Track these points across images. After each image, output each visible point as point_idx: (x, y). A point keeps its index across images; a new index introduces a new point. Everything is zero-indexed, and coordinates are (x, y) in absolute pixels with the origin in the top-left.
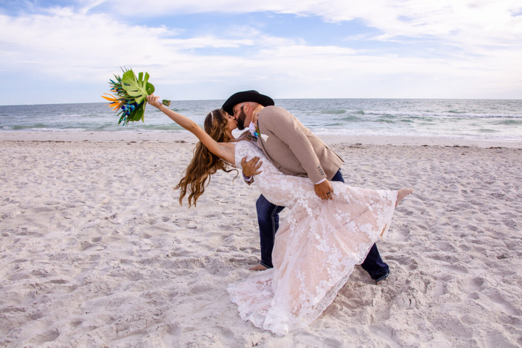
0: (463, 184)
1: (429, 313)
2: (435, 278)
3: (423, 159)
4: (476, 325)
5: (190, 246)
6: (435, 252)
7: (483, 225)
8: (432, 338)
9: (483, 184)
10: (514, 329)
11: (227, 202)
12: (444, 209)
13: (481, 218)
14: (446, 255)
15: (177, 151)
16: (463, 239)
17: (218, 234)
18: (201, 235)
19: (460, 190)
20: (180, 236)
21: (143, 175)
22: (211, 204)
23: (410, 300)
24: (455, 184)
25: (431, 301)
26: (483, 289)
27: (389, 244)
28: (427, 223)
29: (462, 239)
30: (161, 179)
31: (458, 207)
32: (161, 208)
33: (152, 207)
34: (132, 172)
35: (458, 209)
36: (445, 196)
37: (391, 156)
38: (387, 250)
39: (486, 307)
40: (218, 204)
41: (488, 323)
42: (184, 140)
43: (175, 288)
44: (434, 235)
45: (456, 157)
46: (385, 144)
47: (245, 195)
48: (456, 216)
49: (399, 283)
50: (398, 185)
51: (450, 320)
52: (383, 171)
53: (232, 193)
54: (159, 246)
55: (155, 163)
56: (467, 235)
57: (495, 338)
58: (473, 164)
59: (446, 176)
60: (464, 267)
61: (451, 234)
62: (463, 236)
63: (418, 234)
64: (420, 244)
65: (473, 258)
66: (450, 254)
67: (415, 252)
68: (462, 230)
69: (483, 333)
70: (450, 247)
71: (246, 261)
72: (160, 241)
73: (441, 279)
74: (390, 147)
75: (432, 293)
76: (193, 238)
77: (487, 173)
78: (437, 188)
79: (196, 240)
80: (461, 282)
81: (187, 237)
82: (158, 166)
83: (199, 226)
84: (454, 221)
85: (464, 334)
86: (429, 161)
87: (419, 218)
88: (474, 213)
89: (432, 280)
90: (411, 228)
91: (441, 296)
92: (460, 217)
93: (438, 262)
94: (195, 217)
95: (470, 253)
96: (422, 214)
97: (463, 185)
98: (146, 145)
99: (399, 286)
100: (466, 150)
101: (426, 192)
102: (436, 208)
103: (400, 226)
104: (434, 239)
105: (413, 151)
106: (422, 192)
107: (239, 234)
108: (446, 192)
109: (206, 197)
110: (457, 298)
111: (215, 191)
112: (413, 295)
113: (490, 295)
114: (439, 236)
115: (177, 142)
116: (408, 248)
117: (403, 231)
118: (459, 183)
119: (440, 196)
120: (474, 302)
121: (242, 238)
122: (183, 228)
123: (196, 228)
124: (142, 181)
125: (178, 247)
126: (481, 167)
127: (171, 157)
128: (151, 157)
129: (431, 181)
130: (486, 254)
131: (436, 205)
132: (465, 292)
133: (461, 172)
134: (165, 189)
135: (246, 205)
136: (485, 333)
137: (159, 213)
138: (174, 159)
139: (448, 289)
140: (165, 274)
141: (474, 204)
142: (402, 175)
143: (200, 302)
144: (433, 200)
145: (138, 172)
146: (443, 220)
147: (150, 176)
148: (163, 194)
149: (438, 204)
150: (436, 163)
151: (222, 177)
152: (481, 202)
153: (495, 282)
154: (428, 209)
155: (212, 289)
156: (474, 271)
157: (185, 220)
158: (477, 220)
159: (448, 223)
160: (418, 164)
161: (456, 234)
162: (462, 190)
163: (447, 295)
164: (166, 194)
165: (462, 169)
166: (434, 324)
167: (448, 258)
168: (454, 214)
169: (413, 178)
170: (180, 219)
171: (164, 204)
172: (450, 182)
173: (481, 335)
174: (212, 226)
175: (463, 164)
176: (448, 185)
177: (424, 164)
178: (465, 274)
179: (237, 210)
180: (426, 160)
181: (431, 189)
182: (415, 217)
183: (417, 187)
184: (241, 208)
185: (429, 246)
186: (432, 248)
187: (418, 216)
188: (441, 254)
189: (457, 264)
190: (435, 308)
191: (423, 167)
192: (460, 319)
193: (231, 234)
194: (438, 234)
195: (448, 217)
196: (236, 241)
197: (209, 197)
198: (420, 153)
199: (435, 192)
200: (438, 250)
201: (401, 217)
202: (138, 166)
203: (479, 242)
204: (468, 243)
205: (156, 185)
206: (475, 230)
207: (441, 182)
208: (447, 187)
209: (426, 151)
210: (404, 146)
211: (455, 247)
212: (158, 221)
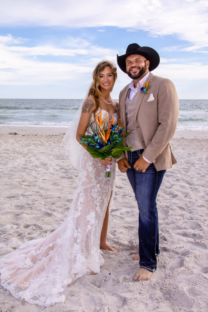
1: (162, 284)
3: (205, 150)
4: (199, 297)
6: (185, 230)
8: (158, 307)
11: (29, 186)
12: (205, 193)
14: (193, 233)
15: (5, 142)
17: (12, 212)
22: (15, 187)
28: (186, 205)
37: (179, 147)
40: (21, 187)
42: (17, 133)
44: (189, 215)
47: (46, 180)
51: (177, 291)
53: (36, 178)
60: (204, 244)
61: (202, 215)
63: (175, 214)
64: (174, 223)
66: (197, 232)
67: (168, 230)
70: (198, 226)
73: (181, 254)
74: (182, 140)
78: (205, 175)
80: (198, 257)
85: (187, 304)
90: (171, 209)
91: (176, 269)
93: (185, 238)
96: (186, 196)
101: (195, 179)
103: (163, 206)
104: (188, 219)
105: (199, 144)
106: (192, 178)
107: (29, 213)
109: (13, 181)
110: (190, 271)
111: (23, 176)
114: (192, 216)
115: (11, 134)
116: (163, 226)
117: (164, 211)
120: (202, 276)
121: (30, 216)
129: (202, 169)
131: (199, 189)
132: (200, 266)
135: (44, 188)
136: (205, 305)
139: (184, 263)
142: (180, 164)
144: (198, 185)
146: (201, 202)
151: (32, 164)
154: (192, 194)
159: (203, 205)
160: (197, 154)
163: (183, 268)
166: (164, 294)
167: (194, 235)
169: (188, 167)
173: (200, 306)
174: (9, 205)
177: (202, 154)
178: (203, 250)
179: (35, 192)
180: (205, 152)
181: (200, 176)
182: (179, 199)
183: (189, 174)
184: (39, 191)
185: (181, 225)
186: (183, 226)
187: (181, 199)
188: (189, 231)
189: (199, 241)
190: (169, 279)
191: (199, 157)
192: (185, 291)
193: (22, 213)
194: (193, 215)
195: (206, 200)
196: (24, 219)
197: (15, 181)
198: (204, 145)
199: (203, 179)
200: (187, 229)
201: (167, 199)
210: (193, 139)
211: (202, 226)
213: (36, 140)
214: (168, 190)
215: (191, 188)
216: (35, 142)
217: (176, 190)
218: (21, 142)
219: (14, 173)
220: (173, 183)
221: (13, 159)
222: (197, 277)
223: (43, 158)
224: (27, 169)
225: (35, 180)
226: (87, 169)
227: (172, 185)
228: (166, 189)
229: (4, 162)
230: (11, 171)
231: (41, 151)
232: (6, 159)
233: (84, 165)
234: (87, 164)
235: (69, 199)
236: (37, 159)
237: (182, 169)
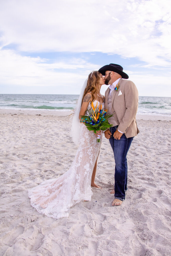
1: (128, 208)
2: (138, 190)
4: (150, 216)
8: (125, 222)
10: (170, 219)
11: (47, 147)
12: (156, 153)
14: (148, 177)
15: (34, 120)
16: (160, 169)
17: (37, 162)
18: (29, 163)
19: (167, 143)
20: (17, 163)
21: (11, 131)
22: (39, 147)
24: (165, 141)
26: (161, 196)
28: (144, 160)
29: (159, 170)
30: (20, 133)
31: (163, 152)
32: (13, 148)
33: (10, 147)
34: (7, 130)
35: (163, 154)
36: (158, 147)
37: (140, 125)
39: (159, 206)
40: (43, 147)
41: (157, 215)
42: (41, 114)
43: (5, 190)
46: (139, 119)
47: (58, 143)
48: (160, 157)
50: (136, 140)
51: (137, 212)
53: (52, 142)
54: (6, 168)
55: (20, 125)
56: (162, 167)
57: (158, 223)
59: (162, 136)
60: (154, 184)
61: (154, 167)
62: (160, 168)
63: (137, 166)
64: (136, 171)
65: (161, 180)
66: (150, 177)
67: (133, 175)
68: (160, 165)
69: (152, 220)
70: (151, 174)
72: (7, 165)
73: (140, 190)
74: (142, 121)
76: (23, 164)
78: (155, 142)
79: (25, 165)
80: (151, 192)
81: (21, 164)
84: (159, 160)
85: (143, 220)
86: (158, 128)
87: (141, 158)
88: (170, 156)
90: (135, 163)
91: (137, 199)
93: (143, 181)
95: (160, 177)
96: (144, 155)
97: (170, 141)
98: (20, 116)
101: (149, 144)
103: (130, 161)
104: (145, 169)
105: (152, 123)
106: (148, 144)
107: (47, 163)
108: (159, 145)
109: (38, 144)
110: (145, 201)
111: (44, 141)
113: (163, 199)
114: (147, 168)
115: (37, 115)
119: (156, 147)
120: (153, 204)
121: (48, 165)
122: (21, 159)
123: (27, 159)
124: (10, 134)
128: (20, 122)
129: (154, 139)
130: (169, 178)
131: (152, 151)
132: (151, 197)
134: (20, 139)
135: (56, 148)
136: (154, 220)
137: (12, 151)
138: (30, 123)
139: (142, 196)
142: (140, 135)
143: (14, 197)
144: (151, 148)
145: (10, 130)
146: (153, 159)
147: (15, 132)
148: (17, 141)
150: (161, 129)
151: (50, 134)
153: (168, 192)
154: (148, 154)
155: (23, 191)
156: (160, 186)
157: (23, 155)
159: (154, 161)
160: (151, 130)
161: (157, 166)
163: (141, 199)
164: (19, 142)
166: (130, 214)
167: (149, 179)
168: (160, 156)
169: (146, 137)
170: (21, 154)
171: (16, 147)
172: (163, 140)
173: (151, 221)
174: (35, 158)
176: (162, 141)
177: (154, 130)
178: (154, 188)
179: (51, 151)
180: (156, 128)
181: (153, 143)
182: (139, 157)
183: (146, 141)
184: (53, 150)
185: (141, 173)
186: (142, 173)
187: (141, 157)
188: (145, 177)
189: (152, 183)
190: (132, 205)
191: (152, 132)
192: (142, 212)
193: (43, 163)
194: (148, 166)
195: (156, 157)
196: (44, 166)
197: (39, 144)
198: (155, 124)
199: (154, 145)
200: (144, 175)
201: (132, 157)
202: (11, 127)
203: (168, 172)
204: (161, 172)
205: (15, 137)
206: (168, 165)
207: (158, 139)
208: (161, 142)
209: (159, 123)
210: (148, 121)
211: (154, 173)
212: (10, 155)
213: (52, 119)
214: (133, 151)
215: (147, 150)
216: (52, 120)
217: (138, 152)
218: (43, 120)
219: (39, 139)
220: (136, 147)
221: (38, 130)
222: (149, 204)
223: (56, 130)
224: (46, 136)
225: (51, 143)
226: (85, 137)
227: (136, 148)
228: (131, 150)
229: (33, 132)
230: (36, 137)
231: (55, 126)
232: (34, 130)
233: (83, 135)
234: (85, 134)
235: (71, 156)
236: (53, 131)
237: (141, 139)
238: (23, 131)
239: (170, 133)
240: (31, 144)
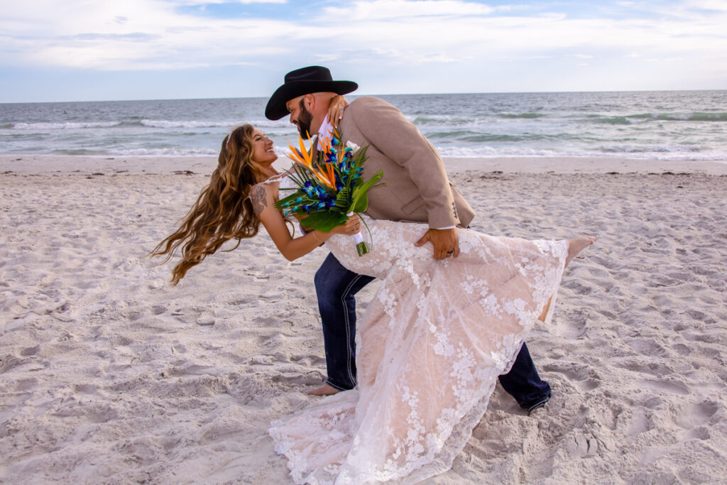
0: (679, 238)
1: (621, 464)
2: (632, 403)
3: (610, 196)
5: (202, 357)
6: (630, 358)
7: (715, 310)
9: (714, 238)
11: (268, 278)
12: (645, 283)
13: (712, 297)
14: (650, 362)
15: (178, 189)
16: (680, 334)
17: (253, 333)
18: (223, 337)
19: (674, 248)
20: (184, 339)
21: (117, 233)
22: (240, 281)
23: (588, 442)
24: (665, 239)
25: (624, 442)
26: (717, 421)
27: (550, 344)
28: (615, 307)
29: (677, 335)
31: (670, 278)
32: (150, 291)
33: (134, 289)
34: (97, 228)
35: (670, 282)
36: (647, 261)
37: (553, 192)
38: (546, 354)
39: (723, 453)
40: (252, 281)
42: (190, 170)
43: (176, 431)
44: (627, 327)
45: (667, 193)
46: (543, 171)
47: (300, 264)
48: (667, 294)
49: (568, 412)
51: (659, 475)
52: (540, 218)
54: (147, 358)
55: (138, 211)
56: (687, 327)
58: (697, 203)
59: (649, 225)
60: (681, 383)
61: (658, 326)
62: (679, 328)
63: (601, 327)
64: (603, 344)
65: (697, 367)
66: (657, 360)
67: (596, 358)
68: (677, 319)
70: (656, 349)
71: (302, 379)
72: (149, 350)
73: (641, 404)
74: (552, 176)
75: (626, 428)
76: (208, 343)
77: (721, 218)
78: (633, 246)
79: (214, 345)
80: (678, 410)
81: (197, 340)
82: (145, 216)
83: (217, 320)
84: (664, 304)
86: (620, 200)
87: (602, 299)
88: (698, 288)
89: (626, 406)
90: (589, 316)
91: (642, 434)
92: (674, 297)
93: (636, 374)
94: (211, 304)
95: (691, 358)
96: (608, 291)
97: (679, 241)
98: (121, 179)
99: (568, 418)
100: (685, 179)
101: (614, 253)
102: (632, 280)
103: (568, 312)
104: (629, 335)
105: (592, 184)
106: (608, 254)
107: (290, 332)
108: (649, 254)
110: (670, 438)
111: (247, 258)
112: (592, 433)
114: (636, 329)
115: (179, 173)
116: (584, 350)
117: (574, 322)
118: (672, 236)
119: (638, 260)
120: (701, 445)
121: (294, 339)
122: (191, 325)
123: (212, 324)
124: (116, 243)
125: (181, 358)
126: (712, 209)
127: (168, 200)
128: (132, 200)
129: (623, 234)
130: (720, 360)
131: (631, 276)
132: (684, 427)
133: (676, 217)
137: (146, 300)
138: (173, 202)
139: (654, 421)
140: (157, 408)
141: (699, 273)
142: (572, 225)
143: (221, 454)
144: (626, 267)
145: (107, 227)
146: (645, 301)
147: (131, 235)
149: (634, 274)
150: (632, 202)
152: (711, 270)
154: (618, 283)
155: (241, 430)
156: (700, 389)
157: (194, 310)
158: (704, 300)
159: (652, 307)
160: (600, 204)
161: (667, 326)
162: (678, 249)
163: (654, 432)
165: (677, 213)
167: (654, 367)
168: (664, 291)
169: (592, 230)
170: (183, 309)
171: (156, 284)
172: (657, 236)
174: (241, 319)
175: (678, 204)
176: (653, 241)
177: (610, 205)
178: (685, 396)
179: (285, 291)
181: (623, 248)
182: (596, 296)
184: (293, 287)
185: (620, 347)
186: (626, 350)
187: (600, 295)
188: (641, 360)
189: (670, 378)
190: (631, 455)
191: (608, 211)
192: (675, 475)
193: (276, 334)
194: (636, 326)
195: (652, 296)
196: (284, 345)
197: (235, 269)
198: (604, 186)
199: (631, 254)
200: (635, 354)
201: (571, 298)
202: (108, 218)
203: (708, 340)
204: (688, 342)
205: (140, 251)
206: (700, 319)
207: (638, 235)
208: (650, 244)
209: (614, 182)
210: (576, 175)
211: (666, 348)
212: (145, 313)
217: (585, 279)
222: (690, 448)
235: (364, 303)
238: (158, 231)
239: (668, 212)
240: (204, 271)
